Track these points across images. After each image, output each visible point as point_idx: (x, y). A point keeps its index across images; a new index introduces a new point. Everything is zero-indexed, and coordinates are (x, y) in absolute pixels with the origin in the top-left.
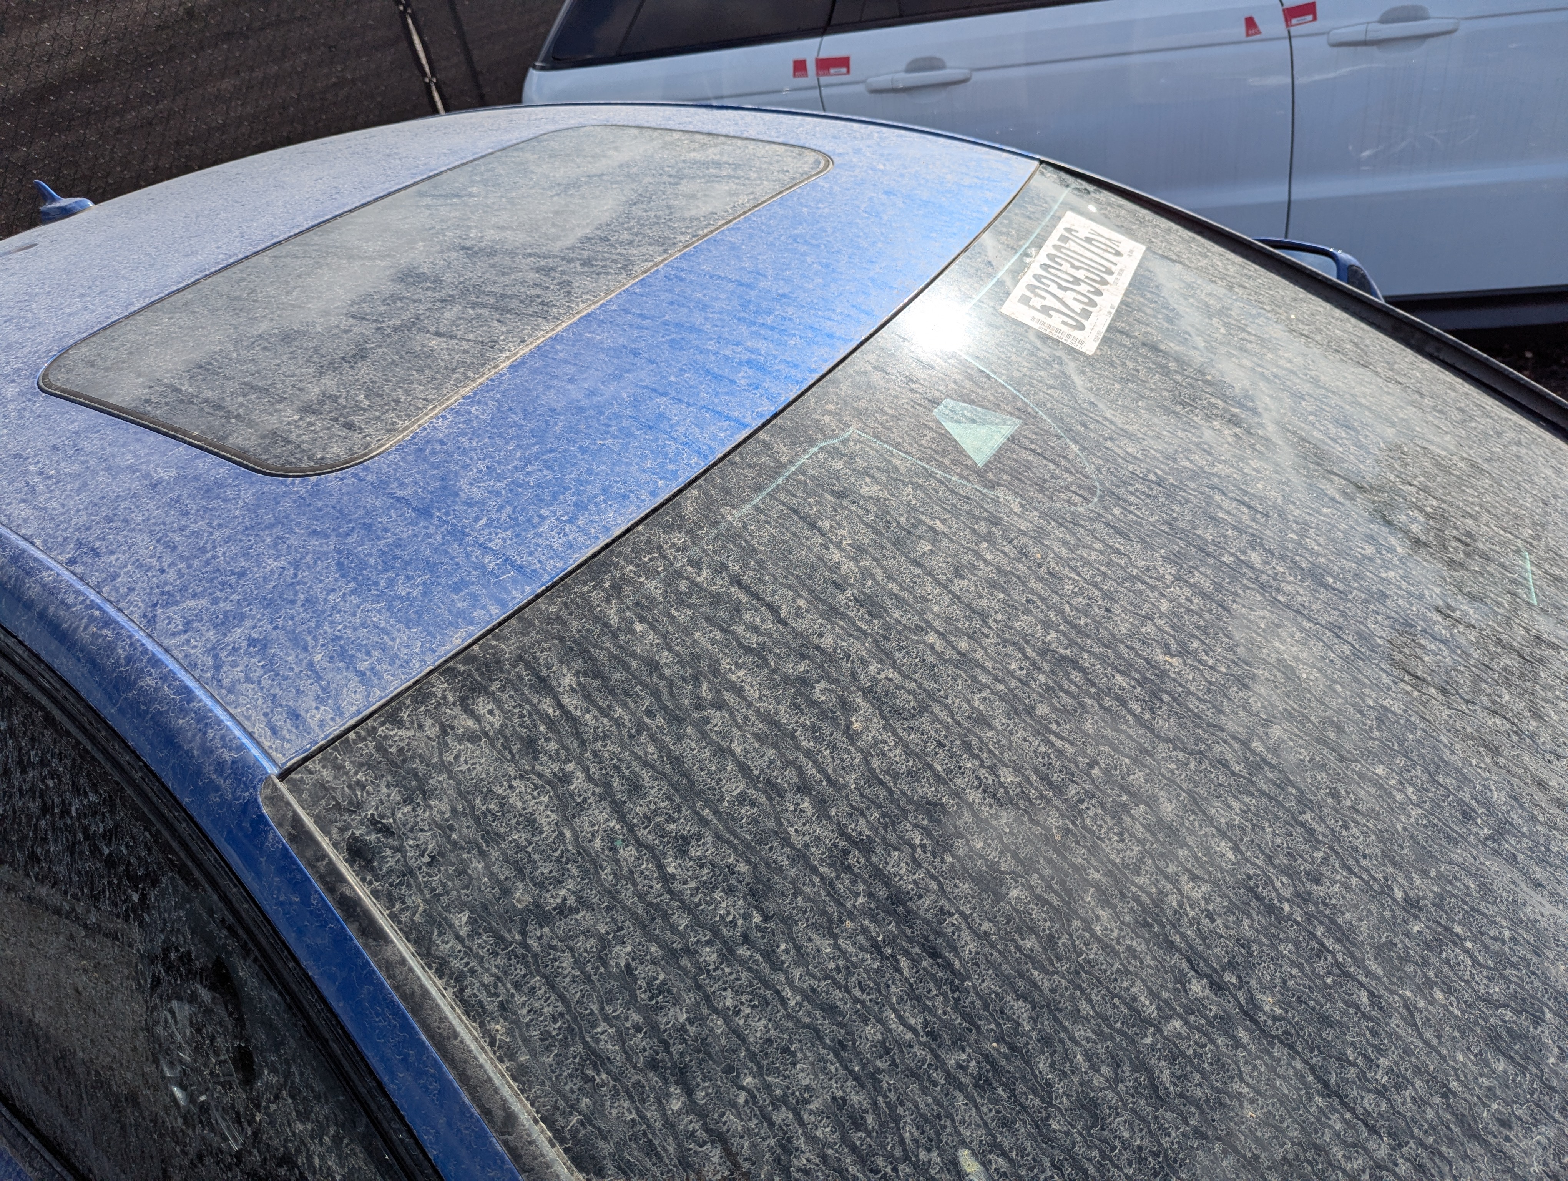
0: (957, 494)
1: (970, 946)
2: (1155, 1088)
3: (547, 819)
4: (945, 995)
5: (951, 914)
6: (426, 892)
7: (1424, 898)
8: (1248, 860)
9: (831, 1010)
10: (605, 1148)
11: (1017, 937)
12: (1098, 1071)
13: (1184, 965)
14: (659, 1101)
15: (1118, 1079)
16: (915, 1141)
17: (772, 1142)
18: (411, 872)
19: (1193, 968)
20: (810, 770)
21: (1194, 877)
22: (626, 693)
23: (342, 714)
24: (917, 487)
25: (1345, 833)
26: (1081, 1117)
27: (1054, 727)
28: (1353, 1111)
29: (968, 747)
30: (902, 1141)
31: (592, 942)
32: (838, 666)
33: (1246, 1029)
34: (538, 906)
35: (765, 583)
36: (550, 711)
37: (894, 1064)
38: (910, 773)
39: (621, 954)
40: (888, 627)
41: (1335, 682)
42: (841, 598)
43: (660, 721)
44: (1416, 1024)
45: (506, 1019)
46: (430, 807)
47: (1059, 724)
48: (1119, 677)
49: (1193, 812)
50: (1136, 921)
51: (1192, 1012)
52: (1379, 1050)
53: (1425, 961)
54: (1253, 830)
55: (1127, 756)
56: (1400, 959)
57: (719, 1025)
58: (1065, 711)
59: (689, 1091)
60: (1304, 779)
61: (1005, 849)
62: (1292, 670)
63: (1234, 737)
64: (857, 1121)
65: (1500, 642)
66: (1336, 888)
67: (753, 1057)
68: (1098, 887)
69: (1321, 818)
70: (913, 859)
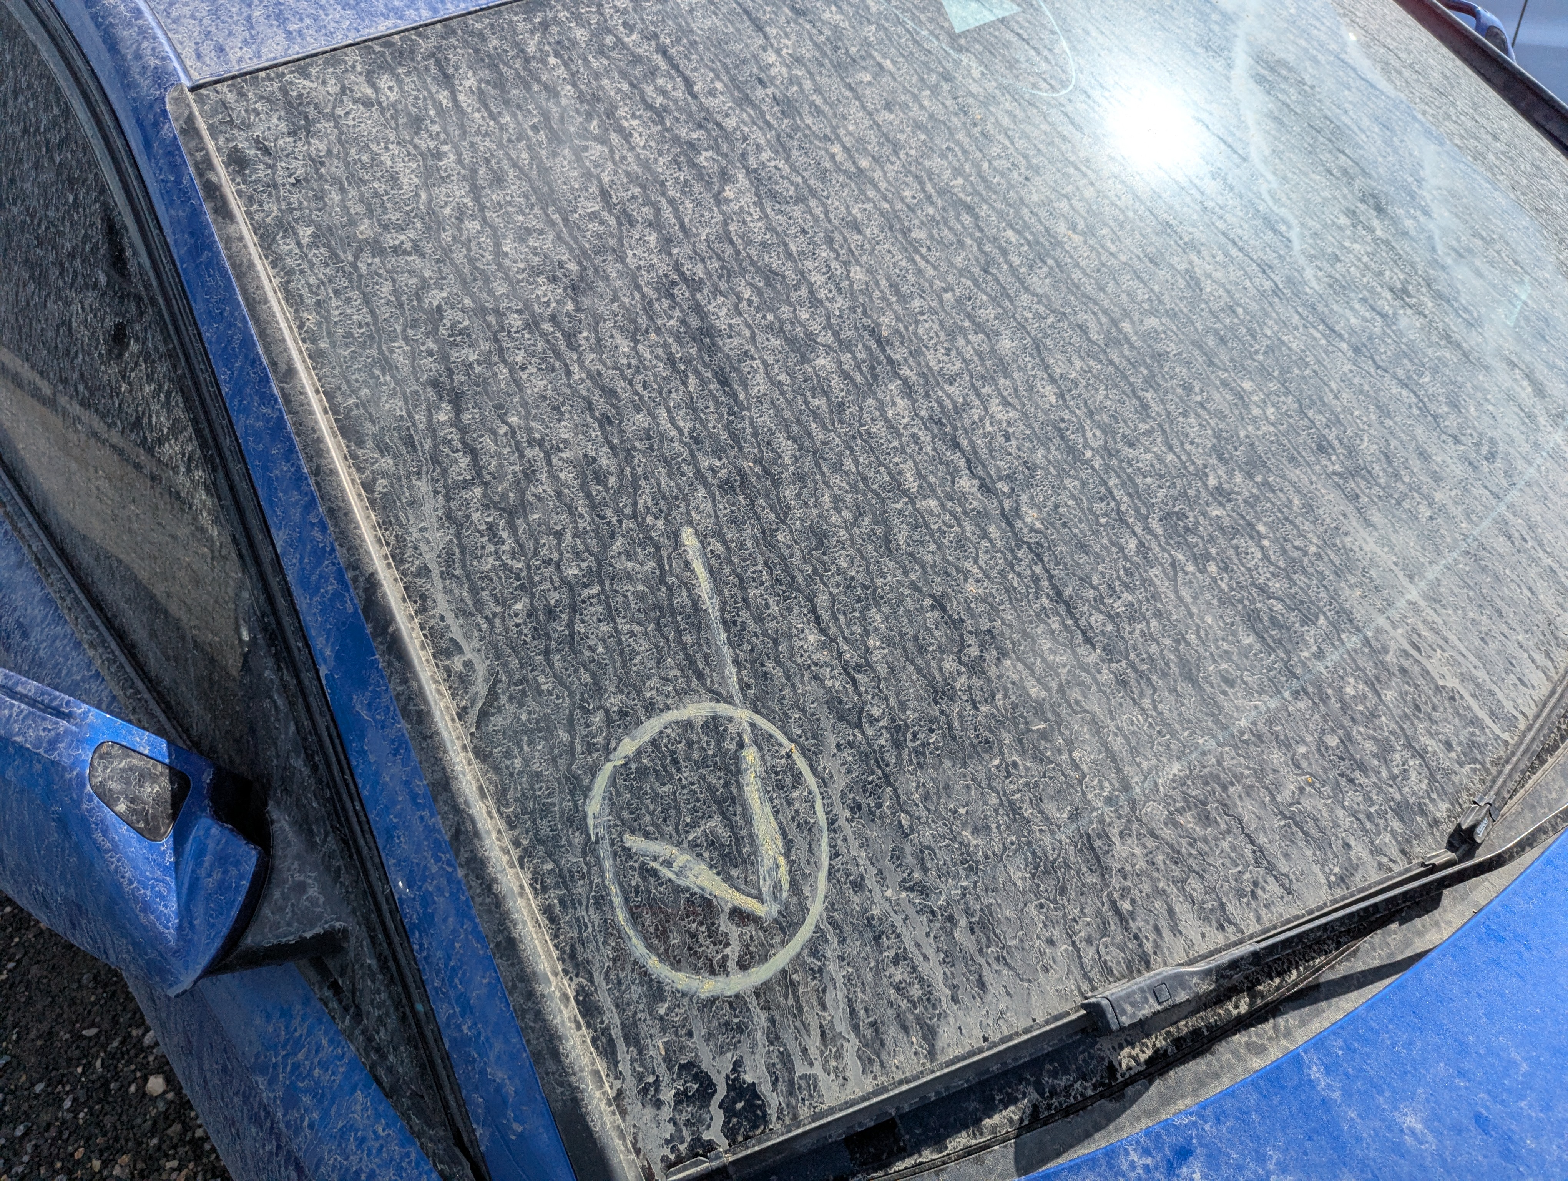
0: (919, 45)
1: (760, 385)
2: (888, 541)
3: (409, 180)
4: (721, 415)
5: (752, 358)
6: (283, 204)
7: (1238, 493)
8: (1068, 407)
9: (610, 393)
10: (370, 429)
11: (808, 394)
12: (839, 512)
13: (962, 463)
14: (429, 411)
15: (855, 524)
16: (647, 508)
17: (517, 468)
18: (275, 186)
19: (969, 468)
20: (667, 213)
21: (1005, 402)
22: (519, 107)
23: (260, 57)
24: (880, 27)
25: (1181, 419)
26: (808, 539)
27: (924, 250)
28: (1076, 621)
29: (830, 241)
30: (635, 504)
31: (414, 280)
32: (732, 144)
33: (999, 527)
34: (376, 241)
35: (690, 60)
36: (444, 102)
37: (651, 448)
38: (763, 244)
39: (435, 297)
40: (796, 129)
41: (1239, 305)
42: (760, 92)
43: (542, 136)
44: (1176, 581)
45: (318, 313)
46: (309, 144)
47: (929, 249)
48: (1010, 233)
49: (1031, 355)
50: (931, 418)
51: (952, 500)
52: (1127, 587)
53: (1212, 539)
54: (1086, 387)
55: (986, 294)
56: (1187, 529)
57: (503, 372)
58: (941, 242)
59: (458, 411)
60: (1161, 367)
61: (828, 326)
62: (1198, 284)
63: (1105, 312)
64: (600, 478)
65: (1448, 338)
66: (1149, 456)
67: (525, 404)
68: (905, 381)
69: (1162, 400)
70: (736, 307)
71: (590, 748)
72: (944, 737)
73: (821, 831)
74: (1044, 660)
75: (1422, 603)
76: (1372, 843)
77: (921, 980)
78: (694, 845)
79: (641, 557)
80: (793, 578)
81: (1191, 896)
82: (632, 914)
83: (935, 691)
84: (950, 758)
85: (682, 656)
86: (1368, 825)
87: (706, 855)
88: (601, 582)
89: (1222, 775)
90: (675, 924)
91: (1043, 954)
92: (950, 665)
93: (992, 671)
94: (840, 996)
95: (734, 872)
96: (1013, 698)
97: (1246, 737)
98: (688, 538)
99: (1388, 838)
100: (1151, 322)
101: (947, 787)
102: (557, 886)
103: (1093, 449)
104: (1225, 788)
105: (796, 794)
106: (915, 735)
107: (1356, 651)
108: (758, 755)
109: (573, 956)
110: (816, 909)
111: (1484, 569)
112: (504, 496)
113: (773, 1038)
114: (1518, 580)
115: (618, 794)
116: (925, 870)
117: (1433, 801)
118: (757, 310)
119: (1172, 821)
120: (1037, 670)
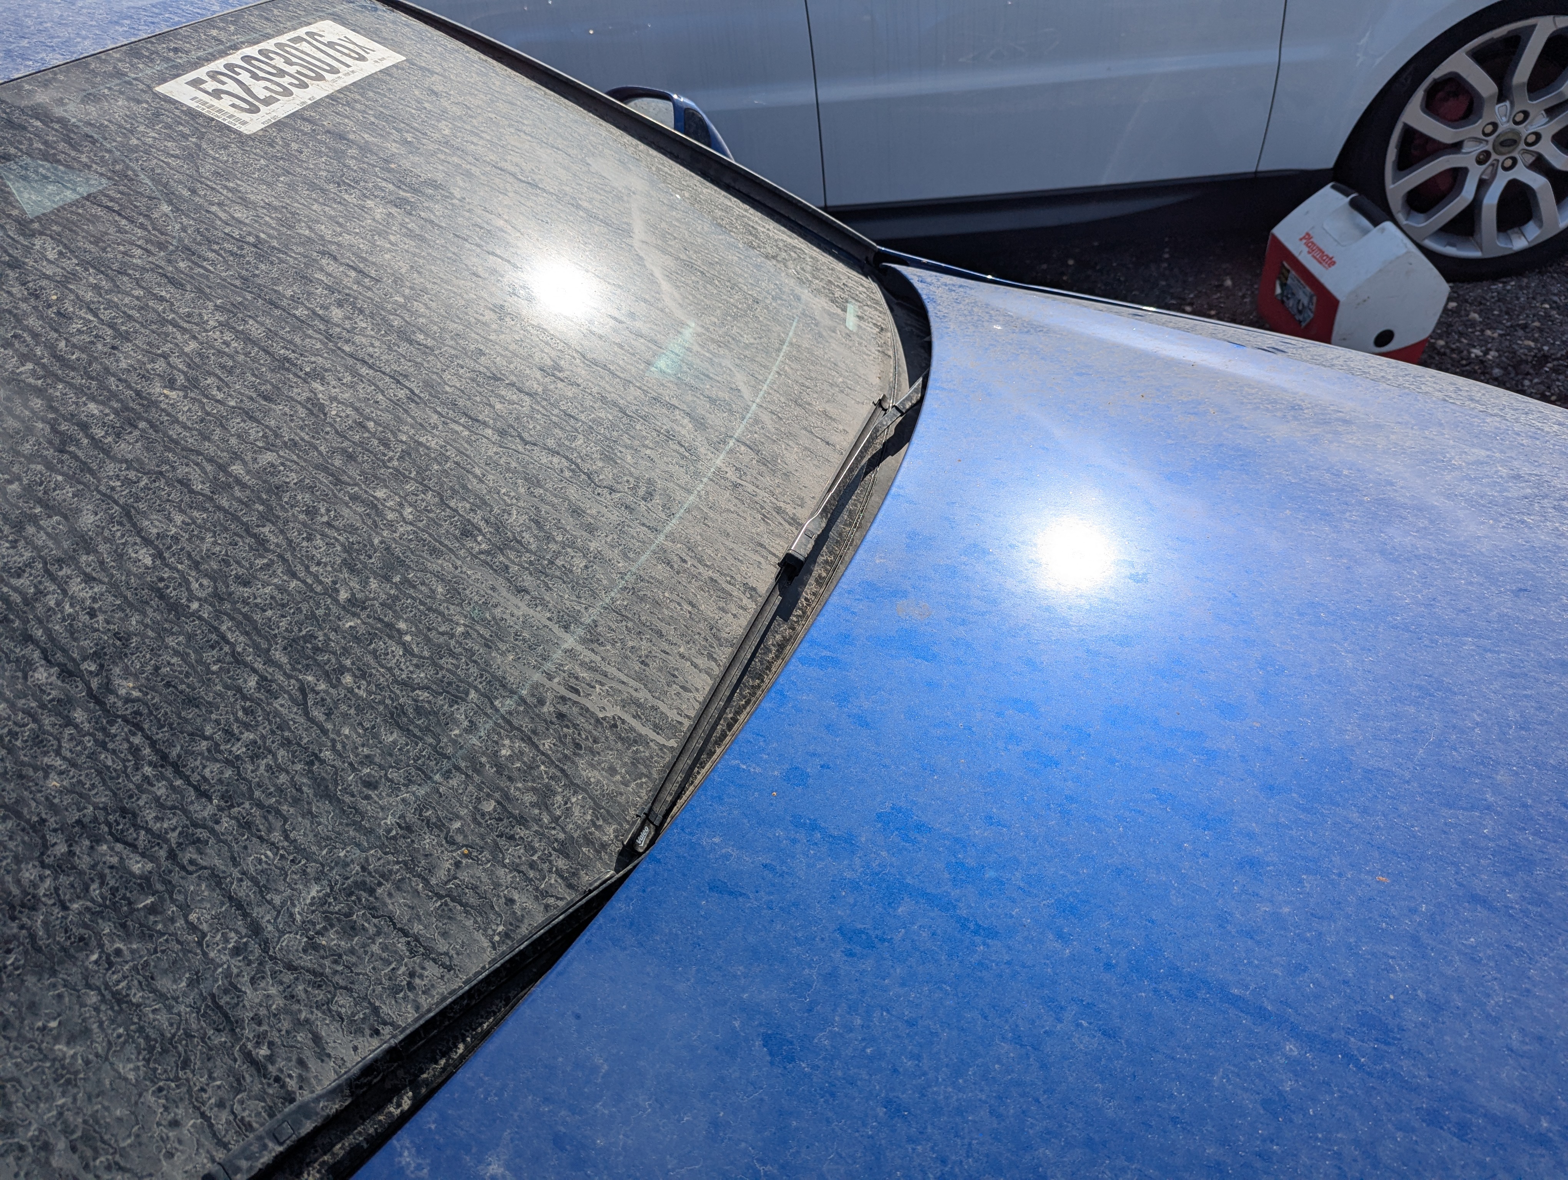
7: (374, 599)
8: (167, 565)
13: (37, 655)
19: (46, 658)
21: (89, 579)
25: (305, 544)
28: (187, 779)
33: (87, 710)
41: (369, 419)
44: (305, 704)
48: (91, 406)
49: (120, 524)
51: (25, 696)
52: (247, 726)
53: (346, 651)
54: (189, 540)
55: (62, 474)
56: (316, 649)
60: (280, 499)
62: (322, 407)
65: (603, 399)
66: (268, 590)
69: (282, 532)
72: (26, 952)
74: (148, 831)
75: (579, 648)
76: (537, 889)
81: (339, 1015)
83: (12, 907)
84: (34, 973)
86: (531, 874)
89: (368, 880)
91: (165, 1139)
92: (29, 873)
93: (84, 862)
96: (112, 883)
97: (394, 833)
99: (553, 879)
100: (269, 457)
101: (32, 1005)
103: (199, 599)
104: (372, 892)
107: (510, 713)
111: (642, 599)
114: (678, 599)
117: (598, 828)
119: (312, 946)
120: (141, 844)
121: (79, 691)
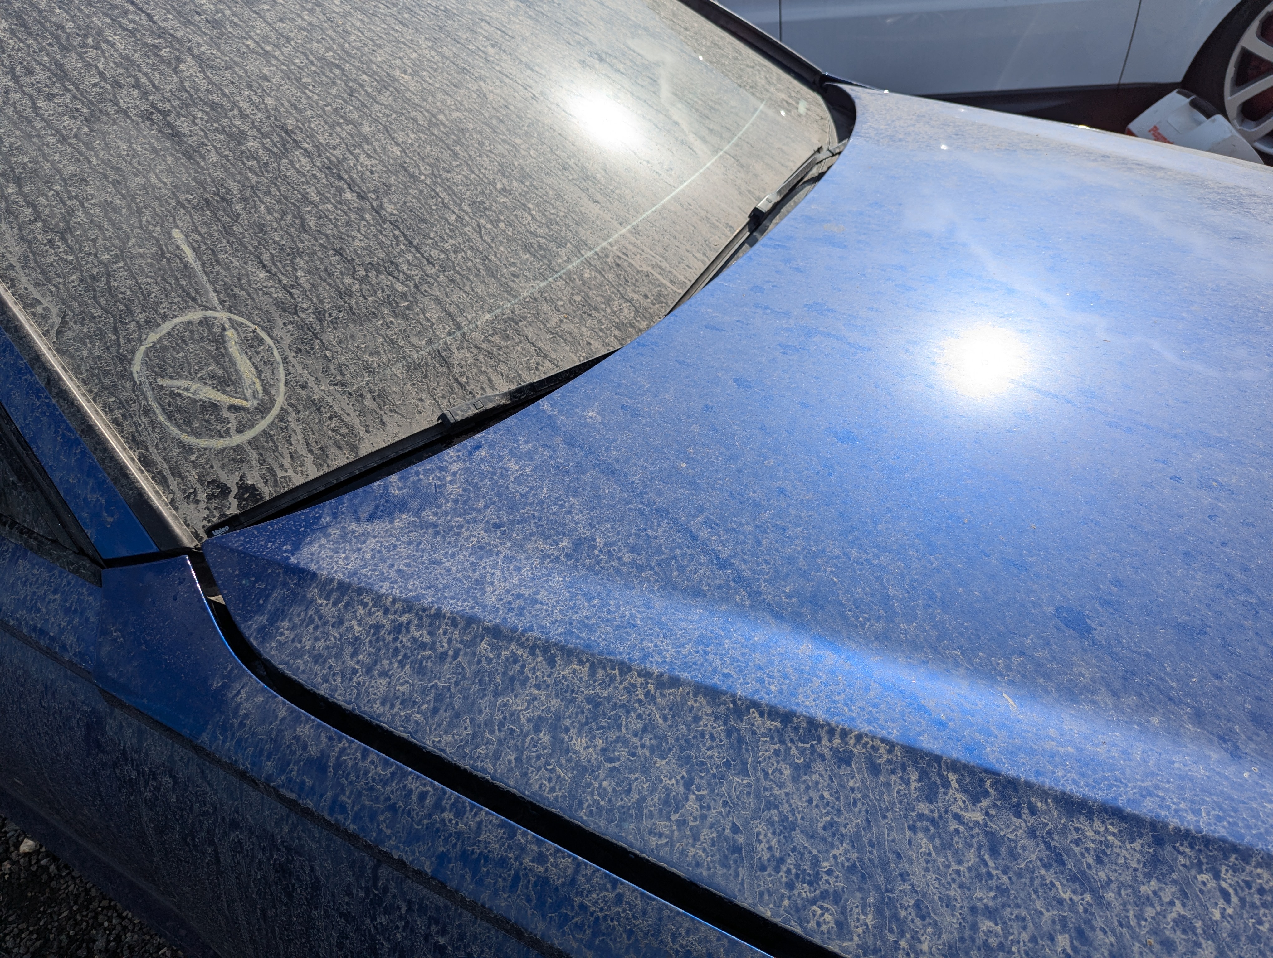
1: (213, 158)
2: (303, 226)
4: (190, 174)
5: (207, 145)
7: (515, 191)
8: (408, 157)
9: (117, 169)
11: (245, 160)
12: (271, 215)
13: (346, 186)
15: (282, 219)
16: (149, 222)
17: (63, 211)
19: (350, 188)
20: (143, 80)
21: (369, 156)
22: (38, 35)
25: (478, 158)
26: (253, 229)
27: (311, 88)
28: (422, 255)
29: (250, 86)
30: (141, 221)
32: (181, 44)
33: (371, 215)
35: (149, 5)
38: (207, 90)
40: (222, 34)
41: (510, 104)
42: (197, 18)
43: (56, 48)
44: (480, 232)
47: (314, 87)
48: (365, 77)
49: (383, 134)
50: (324, 166)
51: (341, 204)
52: (451, 237)
53: (501, 212)
54: (419, 146)
55: (352, 106)
56: (485, 208)
57: (47, 165)
58: (322, 83)
59: (20, 187)
60: (465, 135)
61: (253, 127)
62: (485, 96)
63: (427, 111)
64: (117, 210)
66: (460, 176)
67: (63, 179)
68: (305, 150)
69: (466, 151)
70: (193, 122)
71: (129, 341)
72: (348, 314)
73: (278, 364)
74: (404, 273)
75: (628, 235)
76: (604, 339)
77: (347, 425)
78: (201, 379)
79: (148, 246)
80: (246, 248)
82: (168, 416)
83: (341, 293)
84: (352, 323)
85: (181, 291)
87: (210, 383)
88: (124, 260)
89: (515, 318)
90: (195, 417)
91: (417, 406)
92: (348, 280)
93: (374, 281)
94: (300, 438)
95: (228, 389)
96: (388, 292)
97: (528, 300)
98: (177, 234)
100: (457, 114)
101: (352, 336)
102: (119, 408)
103: (425, 175)
104: (517, 323)
105: (261, 348)
106: (330, 315)
107: (590, 258)
108: (235, 333)
109: (134, 440)
110: (280, 400)
112: (56, 225)
113: (262, 461)
115: (150, 360)
116: (343, 375)
118: (207, 122)
119: (486, 340)
120: (400, 278)
121: (367, 205)
